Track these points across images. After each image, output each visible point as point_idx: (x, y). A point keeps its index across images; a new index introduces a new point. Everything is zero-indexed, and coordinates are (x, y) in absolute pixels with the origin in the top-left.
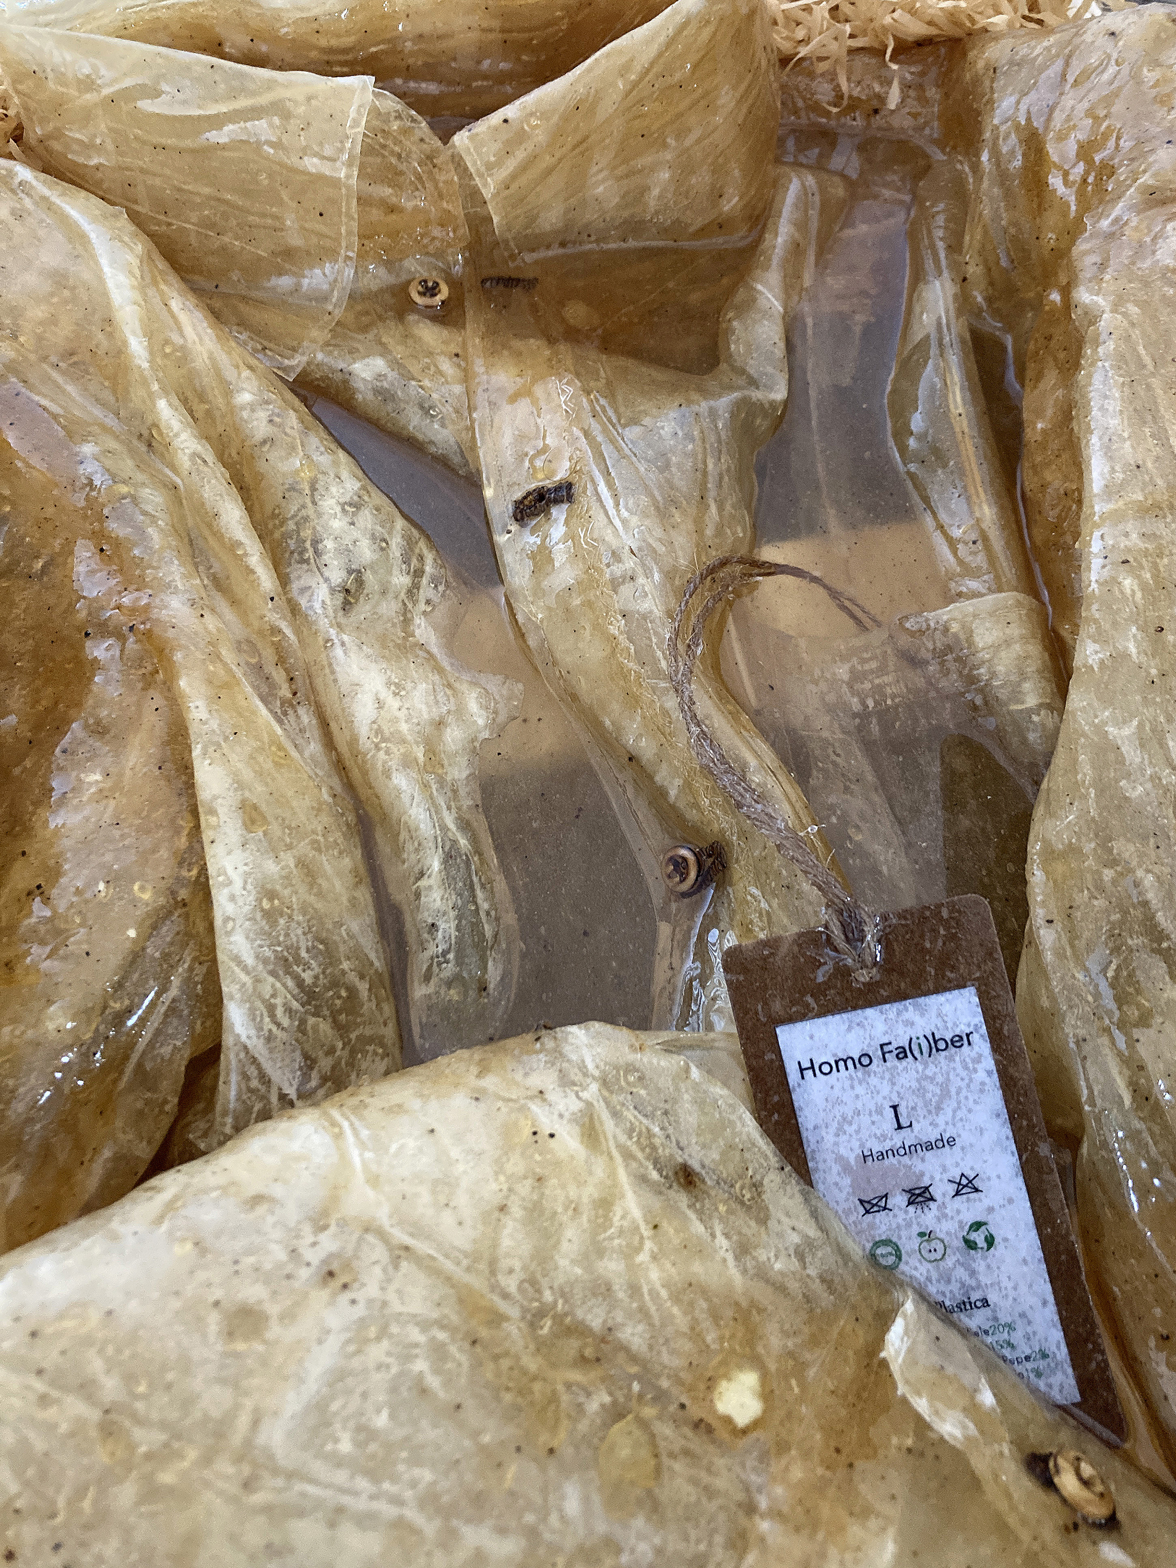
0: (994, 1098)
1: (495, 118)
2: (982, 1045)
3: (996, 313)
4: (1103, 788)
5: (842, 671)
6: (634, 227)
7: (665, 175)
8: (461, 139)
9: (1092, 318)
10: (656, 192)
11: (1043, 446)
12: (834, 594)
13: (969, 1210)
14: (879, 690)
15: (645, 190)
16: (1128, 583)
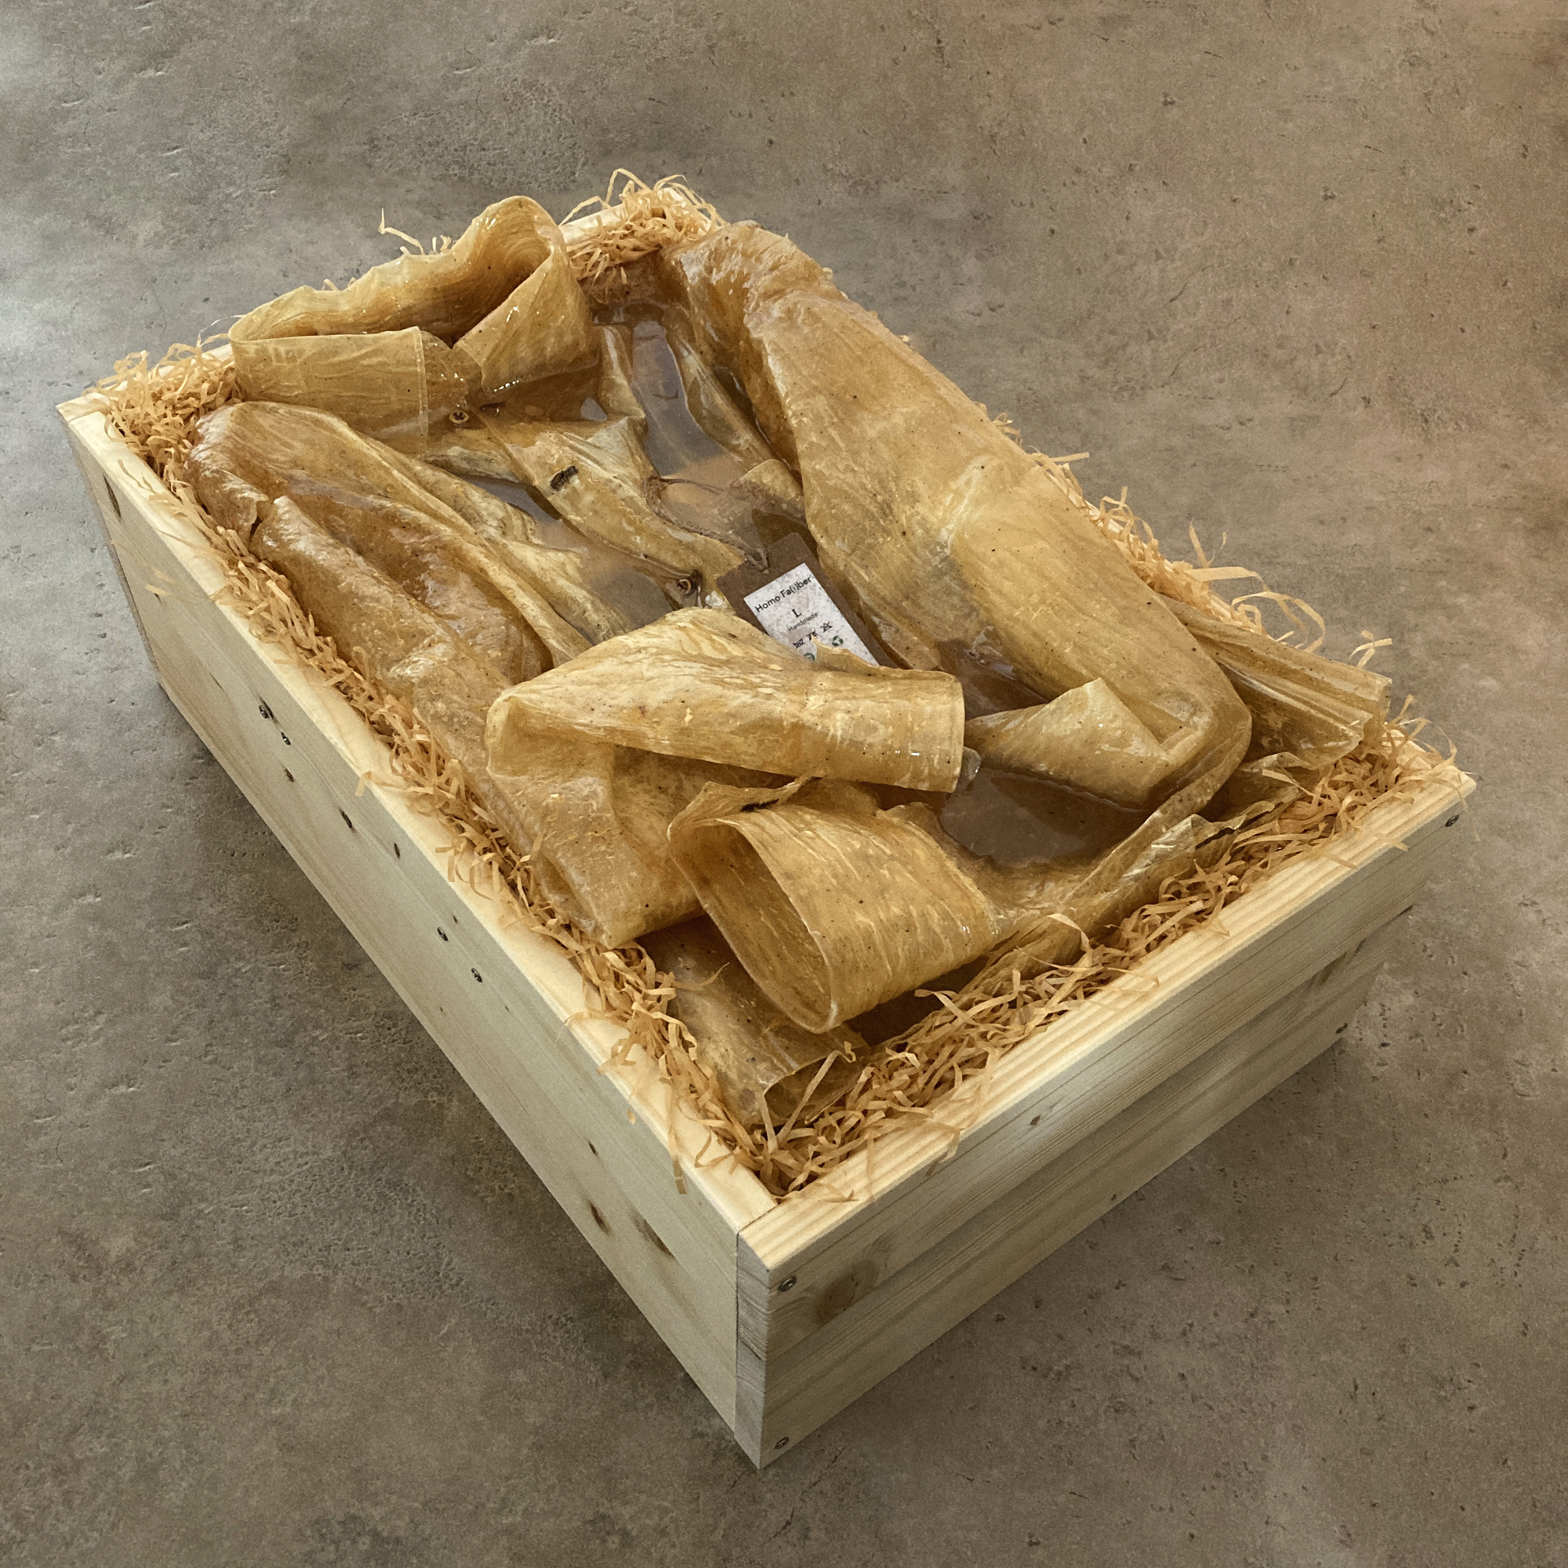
0: (824, 595)
1: (474, 331)
2: (814, 581)
3: (721, 363)
4: (821, 486)
5: (716, 511)
6: (541, 367)
7: (552, 340)
8: (460, 343)
9: (760, 342)
10: (549, 349)
11: (761, 403)
12: (699, 485)
13: (830, 634)
14: (733, 513)
15: (544, 349)
16: (805, 419)
